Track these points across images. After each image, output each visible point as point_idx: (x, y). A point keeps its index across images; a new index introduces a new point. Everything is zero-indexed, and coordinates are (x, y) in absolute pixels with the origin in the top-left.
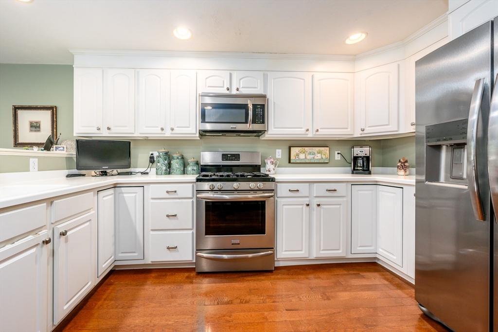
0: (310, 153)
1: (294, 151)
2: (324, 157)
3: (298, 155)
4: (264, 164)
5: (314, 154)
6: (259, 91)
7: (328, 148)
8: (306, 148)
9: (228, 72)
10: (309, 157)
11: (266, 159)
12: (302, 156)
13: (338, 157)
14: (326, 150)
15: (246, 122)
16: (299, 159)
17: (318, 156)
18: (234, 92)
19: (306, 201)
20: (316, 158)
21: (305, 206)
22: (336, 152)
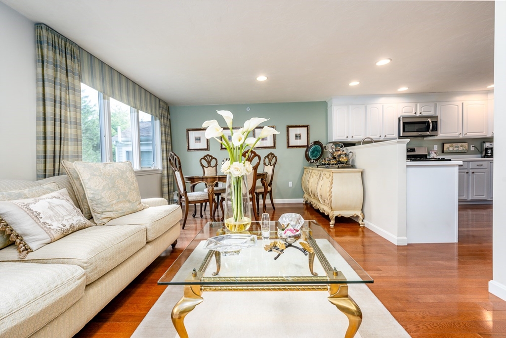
0: (456, 147)
1: (446, 146)
2: (464, 149)
3: (448, 148)
4: (429, 154)
5: (458, 147)
6: (432, 113)
7: (467, 144)
8: (453, 144)
9: (415, 104)
10: (455, 149)
11: (431, 151)
12: (451, 149)
13: (472, 149)
14: (466, 145)
15: (428, 130)
16: (449, 150)
17: (461, 149)
18: (418, 114)
19: (466, 171)
20: (459, 149)
21: (465, 174)
22: (471, 146)
